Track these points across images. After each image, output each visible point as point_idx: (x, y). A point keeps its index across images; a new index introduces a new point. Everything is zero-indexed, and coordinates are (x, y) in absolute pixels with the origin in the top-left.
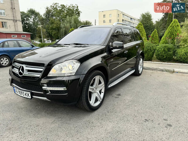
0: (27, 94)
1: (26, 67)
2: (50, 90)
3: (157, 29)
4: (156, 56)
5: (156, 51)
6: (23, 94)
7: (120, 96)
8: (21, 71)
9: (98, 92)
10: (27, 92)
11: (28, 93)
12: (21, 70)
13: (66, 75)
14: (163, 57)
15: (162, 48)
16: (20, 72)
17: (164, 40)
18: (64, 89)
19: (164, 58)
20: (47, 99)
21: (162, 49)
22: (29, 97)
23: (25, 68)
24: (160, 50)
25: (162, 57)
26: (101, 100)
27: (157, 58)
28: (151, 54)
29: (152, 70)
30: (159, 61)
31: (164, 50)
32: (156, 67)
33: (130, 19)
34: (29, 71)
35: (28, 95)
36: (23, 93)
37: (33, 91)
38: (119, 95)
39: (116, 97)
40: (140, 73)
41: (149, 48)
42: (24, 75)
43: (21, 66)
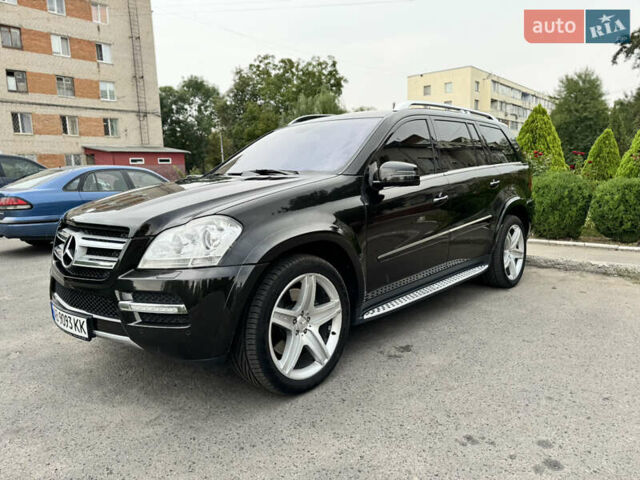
1: (82, 238)
2: (140, 313)
3: (613, 128)
4: (595, 220)
5: (593, 201)
6: (69, 324)
7: (405, 354)
9: (315, 330)
10: (79, 318)
11: (82, 320)
12: (69, 249)
13: (190, 266)
14: (621, 224)
15: (615, 190)
16: (67, 254)
17: (630, 165)
18: (179, 309)
19: (623, 227)
20: (132, 342)
21: (616, 197)
22: (83, 334)
23: (80, 241)
24: (607, 198)
25: (618, 224)
26: (326, 361)
27: (597, 228)
28: (574, 214)
29: (566, 269)
30: (605, 242)
31: (624, 200)
32: (580, 261)
33: (519, 96)
34: (91, 251)
35: (81, 327)
36: (69, 319)
37: (95, 316)
38: (407, 348)
39: (390, 356)
40: (511, 277)
42: (73, 264)
43: (70, 236)
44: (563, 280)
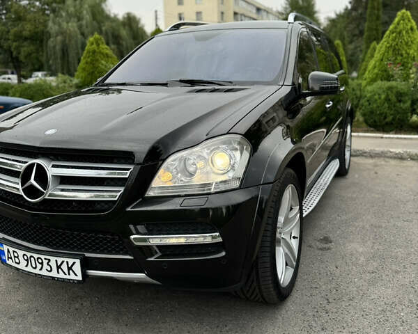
0: (64, 267)
1: (53, 166)
2: (157, 246)
4: (364, 115)
5: (363, 101)
6: (45, 266)
7: (332, 245)
9: (288, 237)
10: (66, 260)
11: (71, 261)
12: (35, 180)
13: (213, 190)
14: (385, 118)
15: (380, 92)
17: (376, 71)
18: (213, 238)
20: (149, 279)
21: (383, 97)
22: (72, 277)
23: (52, 171)
24: (376, 97)
26: (295, 264)
27: (365, 122)
29: (371, 157)
34: (64, 180)
35: (70, 269)
36: (45, 262)
37: (87, 255)
38: (327, 240)
42: (47, 197)
43: (34, 164)
44: (376, 166)
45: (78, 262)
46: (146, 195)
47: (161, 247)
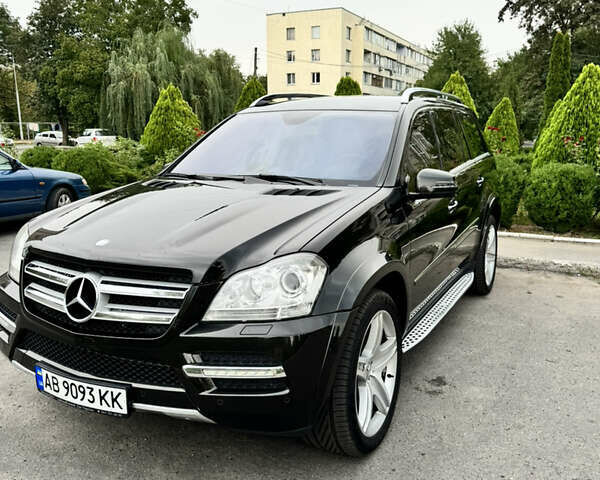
0: (108, 398)
1: (103, 282)
3: (510, 95)
4: (529, 208)
5: (528, 189)
6: (88, 396)
7: (443, 388)
8: (79, 299)
9: (379, 376)
10: (110, 389)
11: (116, 391)
12: (82, 297)
13: (278, 317)
14: (557, 214)
15: (551, 178)
16: (77, 304)
18: (276, 372)
19: (559, 216)
20: (202, 417)
21: (554, 184)
22: (116, 410)
23: (102, 287)
24: (545, 184)
25: (553, 214)
26: (388, 409)
27: (531, 217)
28: (508, 202)
29: (528, 269)
30: (538, 231)
31: (561, 189)
32: (542, 259)
33: (393, 47)
34: (114, 299)
35: (114, 400)
36: (88, 391)
37: (134, 385)
38: (440, 381)
39: (430, 393)
40: (488, 283)
41: (502, 179)
42: (93, 317)
43: (80, 279)
44: (531, 283)
45: (124, 392)
46: (203, 320)
47: (216, 381)
